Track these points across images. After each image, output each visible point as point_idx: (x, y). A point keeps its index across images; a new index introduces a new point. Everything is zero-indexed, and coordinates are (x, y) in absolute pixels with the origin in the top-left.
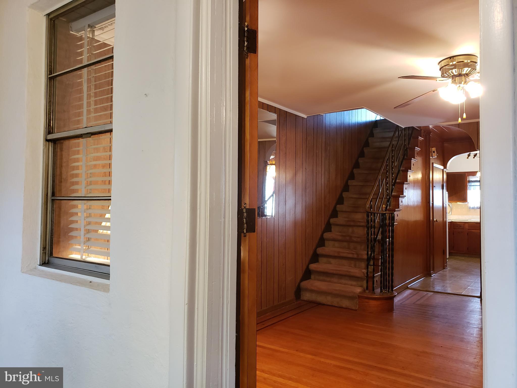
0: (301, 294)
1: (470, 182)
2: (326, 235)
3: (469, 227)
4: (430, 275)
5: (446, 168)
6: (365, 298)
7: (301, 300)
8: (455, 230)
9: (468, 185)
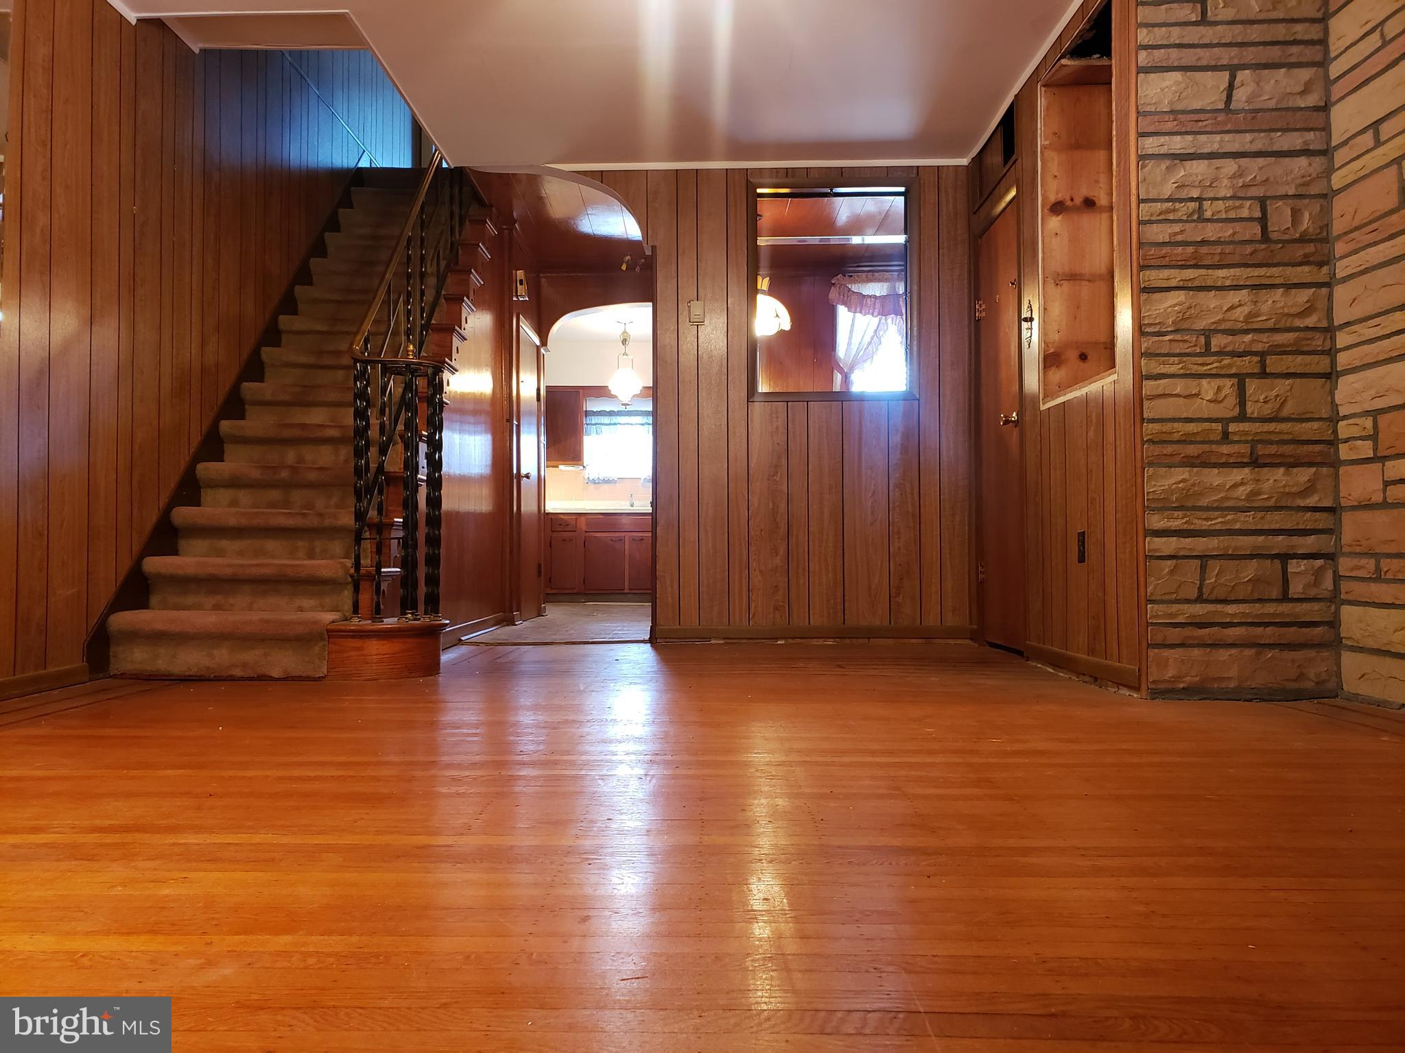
0: (111, 654)
1: (587, 413)
2: (207, 469)
3: (587, 525)
4: (512, 622)
5: (546, 345)
6: (352, 634)
7: (111, 677)
8: (555, 535)
9: (585, 422)
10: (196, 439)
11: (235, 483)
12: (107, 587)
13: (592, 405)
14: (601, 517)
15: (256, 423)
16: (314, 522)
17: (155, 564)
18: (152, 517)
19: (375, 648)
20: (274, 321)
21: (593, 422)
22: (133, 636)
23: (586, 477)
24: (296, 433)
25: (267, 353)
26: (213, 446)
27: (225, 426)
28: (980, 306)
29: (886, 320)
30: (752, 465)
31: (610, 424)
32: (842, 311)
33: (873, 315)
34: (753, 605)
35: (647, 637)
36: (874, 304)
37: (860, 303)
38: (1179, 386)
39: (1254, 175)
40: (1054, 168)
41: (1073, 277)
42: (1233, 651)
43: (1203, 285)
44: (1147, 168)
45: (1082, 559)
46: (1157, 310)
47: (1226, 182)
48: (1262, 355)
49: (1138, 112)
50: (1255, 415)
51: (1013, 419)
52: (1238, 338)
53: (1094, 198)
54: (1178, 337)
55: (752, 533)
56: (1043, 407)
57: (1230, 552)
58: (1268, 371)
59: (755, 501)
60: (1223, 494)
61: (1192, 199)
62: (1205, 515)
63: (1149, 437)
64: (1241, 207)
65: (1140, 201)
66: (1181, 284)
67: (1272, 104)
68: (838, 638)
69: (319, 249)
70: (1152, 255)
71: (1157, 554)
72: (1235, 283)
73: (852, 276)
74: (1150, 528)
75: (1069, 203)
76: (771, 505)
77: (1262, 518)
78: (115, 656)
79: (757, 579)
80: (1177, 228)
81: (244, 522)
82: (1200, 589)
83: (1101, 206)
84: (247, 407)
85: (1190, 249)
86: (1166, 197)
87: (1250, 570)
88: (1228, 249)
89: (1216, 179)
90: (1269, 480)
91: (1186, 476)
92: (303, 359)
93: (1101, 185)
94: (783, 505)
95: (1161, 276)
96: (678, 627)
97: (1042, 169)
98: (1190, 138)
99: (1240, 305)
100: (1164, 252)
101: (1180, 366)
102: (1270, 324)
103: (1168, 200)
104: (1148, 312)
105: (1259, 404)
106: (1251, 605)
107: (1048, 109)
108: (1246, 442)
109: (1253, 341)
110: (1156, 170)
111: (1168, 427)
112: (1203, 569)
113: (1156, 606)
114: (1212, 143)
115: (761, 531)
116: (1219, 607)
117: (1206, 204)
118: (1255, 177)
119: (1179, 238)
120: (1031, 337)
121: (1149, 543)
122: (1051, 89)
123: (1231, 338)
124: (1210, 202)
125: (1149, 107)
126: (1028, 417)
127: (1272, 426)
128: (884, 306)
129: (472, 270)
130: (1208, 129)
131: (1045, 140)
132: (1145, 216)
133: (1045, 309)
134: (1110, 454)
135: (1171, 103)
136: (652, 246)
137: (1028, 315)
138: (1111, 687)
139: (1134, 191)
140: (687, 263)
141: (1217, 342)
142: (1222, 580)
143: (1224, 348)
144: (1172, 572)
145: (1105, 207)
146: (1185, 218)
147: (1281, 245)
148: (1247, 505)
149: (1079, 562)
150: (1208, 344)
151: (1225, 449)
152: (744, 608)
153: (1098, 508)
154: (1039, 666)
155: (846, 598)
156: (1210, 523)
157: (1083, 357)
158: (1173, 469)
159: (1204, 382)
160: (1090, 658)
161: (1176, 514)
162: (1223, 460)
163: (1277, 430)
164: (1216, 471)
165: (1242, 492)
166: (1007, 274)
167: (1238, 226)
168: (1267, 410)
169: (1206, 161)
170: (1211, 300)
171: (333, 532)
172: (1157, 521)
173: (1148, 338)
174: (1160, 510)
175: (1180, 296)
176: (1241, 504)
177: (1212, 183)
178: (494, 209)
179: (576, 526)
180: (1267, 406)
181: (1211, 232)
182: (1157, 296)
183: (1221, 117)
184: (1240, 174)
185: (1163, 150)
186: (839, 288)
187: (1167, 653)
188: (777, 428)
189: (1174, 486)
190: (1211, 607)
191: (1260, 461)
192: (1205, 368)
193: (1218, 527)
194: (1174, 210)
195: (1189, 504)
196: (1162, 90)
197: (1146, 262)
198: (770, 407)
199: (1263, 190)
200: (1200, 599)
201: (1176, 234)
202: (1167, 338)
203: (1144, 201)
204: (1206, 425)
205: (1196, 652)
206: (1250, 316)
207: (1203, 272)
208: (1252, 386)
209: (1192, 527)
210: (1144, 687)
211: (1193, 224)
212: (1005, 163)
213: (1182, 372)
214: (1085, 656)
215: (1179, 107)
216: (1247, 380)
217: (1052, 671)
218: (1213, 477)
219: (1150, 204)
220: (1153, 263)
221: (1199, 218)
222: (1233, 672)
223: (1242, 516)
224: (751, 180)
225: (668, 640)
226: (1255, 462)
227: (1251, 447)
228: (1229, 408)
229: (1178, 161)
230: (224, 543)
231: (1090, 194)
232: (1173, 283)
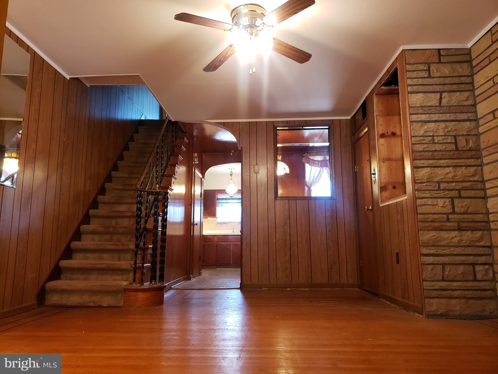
0: (46, 298)
1: (218, 199)
2: (84, 228)
3: (217, 239)
4: (190, 279)
5: (204, 178)
6: (133, 290)
7: (45, 306)
8: (206, 243)
9: (217, 202)
10: (81, 217)
11: (94, 233)
12: (46, 272)
13: (220, 196)
14: (222, 236)
15: (102, 210)
16: (121, 247)
17: (64, 263)
18: (64, 246)
19: (141, 295)
20: (110, 174)
21: (220, 202)
22: (55, 291)
23: (217, 222)
24: (116, 214)
25: (107, 185)
26: (86, 219)
27: (91, 212)
28: (356, 167)
29: (323, 168)
30: (276, 223)
31: (226, 203)
32: (307, 165)
33: (318, 167)
34: (278, 275)
35: (239, 287)
36: (318, 163)
37: (313, 163)
38: (430, 202)
39: (451, 128)
40: (381, 122)
41: (389, 159)
42: (457, 300)
43: (436, 166)
44: (413, 126)
45: (398, 262)
46: (420, 174)
47: (441, 130)
48: (459, 190)
49: (409, 107)
50: (458, 212)
51: (370, 208)
52: (450, 184)
53: (395, 132)
54: (428, 184)
55: (277, 247)
56: (381, 206)
57: (453, 263)
58: (462, 196)
59: (278, 236)
60: (449, 241)
61: (430, 136)
62: (442, 248)
63: (420, 220)
64: (447, 139)
65: (412, 137)
66: (428, 165)
67: (455, 104)
68: (309, 288)
69: (126, 148)
70: (417, 155)
71: (426, 263)
72: (447, 165)
73: (310, 154)
74: (423, 253)
75: (386, 134)
76: (284, 237)
77: (464, 250)
78: (47, 299)
79: (279, 265)
80: (425, 146)
81: (96, 247)
82: (443, 276)
83: (398, 135)
84: (99, 204)
85: (431, 153)
86: (421, 135)
87: (461, 269)
88: (444, 153)
89: (438, 129)
90: (465, 235)
91: (435, 234)
92: (119, 187)
93: (398, 128)
94: (288, 238)
95: (421, 163)
96: (251, 283)
97: (376, 122)
98: (428, 115)
99: (450, 173)
100: (421, 154)
101: (430, 194)
102: (461, 179)
103: (422, 136)
104: (417, 175)
105: (460, 208)
106: (463, 282)
107: (377, 102)
108: (456, 222)
109: (455, 185)
110: (417, 126)
111: (427, 216)
112: (443, 269)
113: (427, 283)
114: (436, 117)
115: (281, 247)
116: (450, 283)
117: (435, 138)
118: (452, 128)
119: (427, 149)
120: (375, 180)
121: (422, 259)
122: (378, 96)
123: (447, 184)
124: (436, 137)
125: (413, 105)
126: (375, 208)
127: (465, 216)
128: (322, 164)
129: (179, 155)
130: (434, 112)
131: (377, 113)
132: (414, 142)
133: (380, 171)
134: (406, 225)
135: (420, 104)
136: (241, 147)
137: (374, 172)
138: (412, 312)
139: (409, 133)
140: (253, 153)
141: (442, 186)
142: (451, 273)
143: (445, 188)
144: (432, 270)
145: (400, 135)
146: (428, 142)
147: (462, 152)
148: (458, 245)
149: (397, 263)
150: (439, 187)
151: (448, 224)
152: (275, 276)
153: (403, 244)
154: (384, 301)
155: (312, 272)
156: (445, 251)
157: (394, 188)
158: (429, 231)
159: (439, 200)
160: (403, 300)
161: (432, 248)
162: (448, 228)
163: (467, 217)
164: (445, 232)
165: (456, 240)
166: (365, 157)
167: (447, 145)
168: (463, 210)
169: (434, 123)
170: (439, 171)
171: (126, 251)
172: (425, 251)
173: (418, 184)
174: (426, 246)
175: (428, 170)
176: (456, 244)
177: (436, 131)
178: (187, 133)
179: (213, 240)
180: (462, 209)
181: (437, 147)
182: (420, 169)
183: (438, 108)
184: (446, 127)
185: (419, 119)
186: (306, 158)
187: (432, 300)
188: (285, 209)
189: (430, 238)
190: (447, 283)
191: (462, 229)
192: (439, 195)
193: (448, 253)
194: (424, 140)
195: (436, 244)
196: (417, 99)
197: (415, 157)
198: (283, 202)
199: (455, 133)
200: (443, 280)
201: (425, 148)
202: (424, 184)
203: (413, 137)
204: (441, 216)
205: (443, 301)
206: (454, 177)
207: (436, 161)
208: (456, 201)
209: (438, 253)
210: (424, 313)
211: (431, 145)
212: (364, 119)
213: (430, 196)
214: (401, 299)
215: (423, 105)
216: (454, 199)
217: (388, 303)
218: (445, 234)
219: (415, 138)
220: (417, 158)
221: (433, 142)
222: (458, 308)
223: (457, 249)
224: (275, 125)
225: (247, 288)
226: (460, 229)
227: (458, 223)
228: (448, 209)
229: (424, 123)
230: (89, 255)
231: (394, 131)
232: (425, 165)
